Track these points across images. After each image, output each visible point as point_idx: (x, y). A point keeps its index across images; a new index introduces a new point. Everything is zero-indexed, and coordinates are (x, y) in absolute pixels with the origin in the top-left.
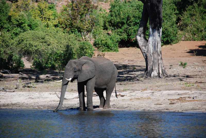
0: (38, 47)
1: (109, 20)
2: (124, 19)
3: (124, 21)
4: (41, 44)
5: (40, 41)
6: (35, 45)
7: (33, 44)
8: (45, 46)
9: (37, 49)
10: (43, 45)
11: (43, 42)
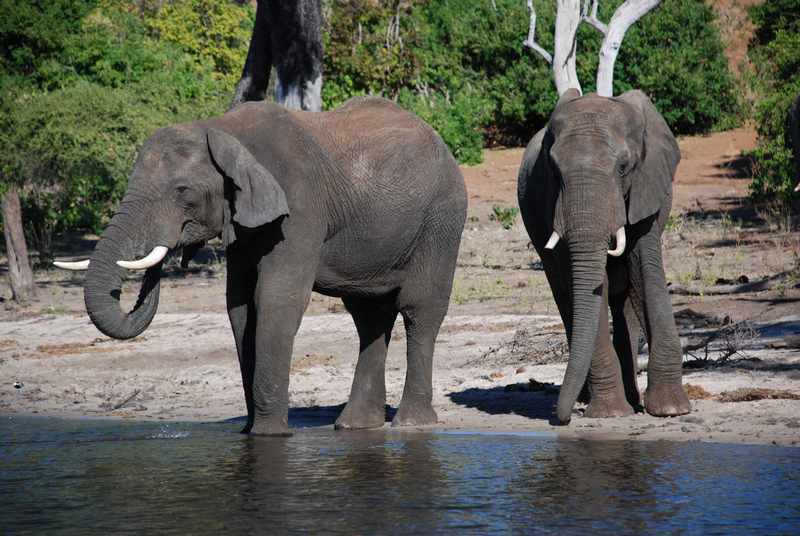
0: (94, 148)
1: (465, 42)
2: (515, 38)
3: (514, 47)
4: (106, 136)
5: (104, 124)
6: (84, 141)
7: (78, 136)
8: (119, 144)
9: (87, 154)
10: (112, 139)
11: (113, 129)
